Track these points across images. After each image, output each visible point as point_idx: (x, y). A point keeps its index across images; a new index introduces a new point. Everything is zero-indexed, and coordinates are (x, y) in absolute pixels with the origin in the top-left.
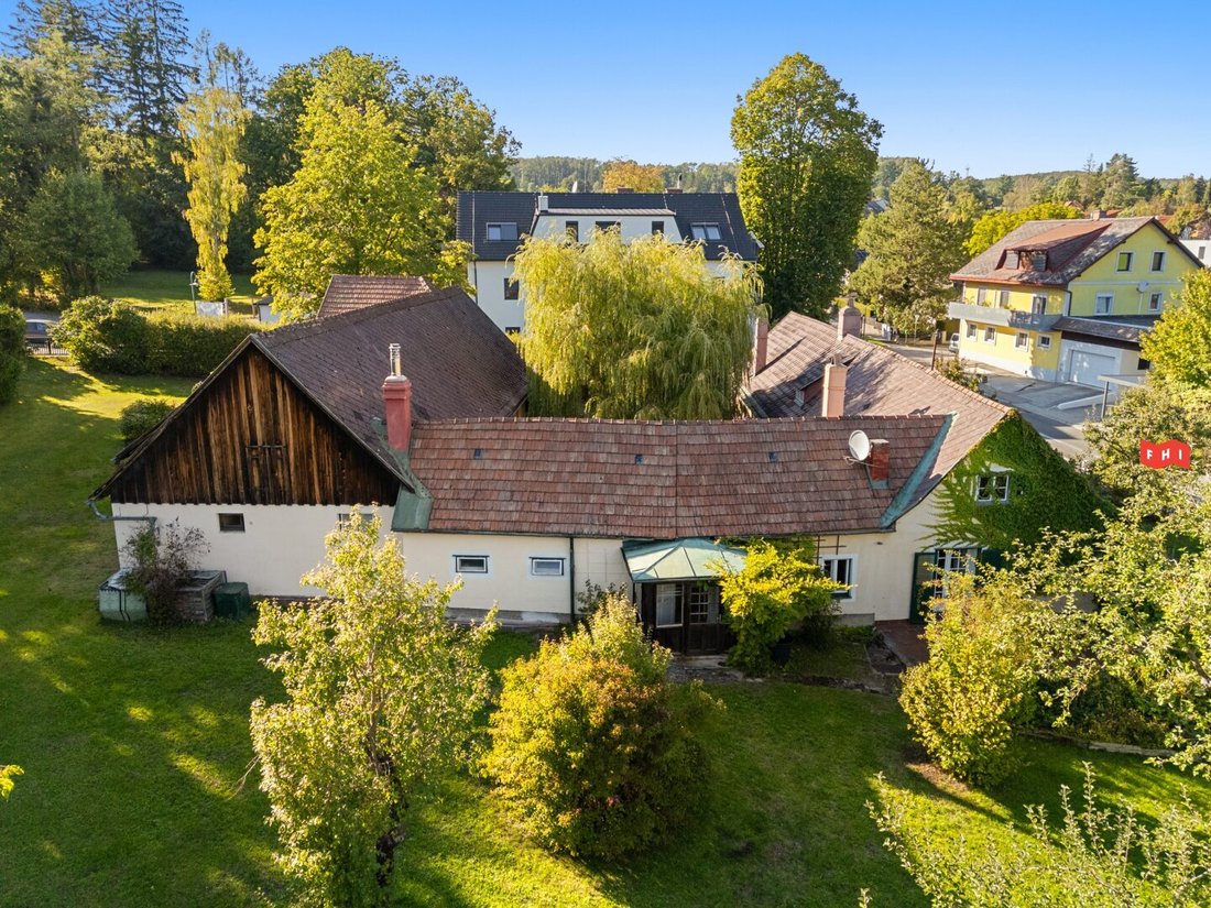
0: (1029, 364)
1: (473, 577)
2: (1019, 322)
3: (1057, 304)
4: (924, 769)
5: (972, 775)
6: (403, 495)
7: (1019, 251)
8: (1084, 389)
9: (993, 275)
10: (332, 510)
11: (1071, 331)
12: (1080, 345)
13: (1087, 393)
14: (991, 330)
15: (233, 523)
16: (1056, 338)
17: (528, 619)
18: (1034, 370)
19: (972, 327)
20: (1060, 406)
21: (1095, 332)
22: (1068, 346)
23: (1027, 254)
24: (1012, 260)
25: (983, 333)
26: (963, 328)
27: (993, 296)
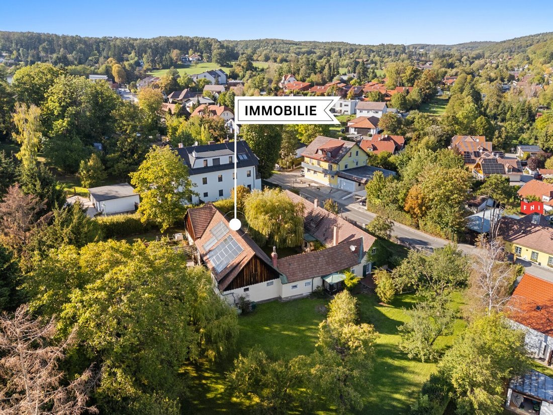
0: (328, 183)
1: (295, 289)
2: (325, 172)
3: (335, 168)
4: (381, 304)
5: (389, 303)
6: (281, 276)
7: (322, 150)
8: (346, 191)
9: (314, 156)
10: (266, 282)
11: (338, 174)
12: (342, 179)
13: (345, 193)
14: (315, 172)
15: (247, 290)
16: (336, 177)
17: (304, 295)
18: (330, 184)
19: (309, 170)
20: (343, 199)
21: (347, 177)
22: (339, 179)
23: (325, 151)
24: (320, 152)
25: (313, 172)
26: (306, 170)
27: (315, 162)
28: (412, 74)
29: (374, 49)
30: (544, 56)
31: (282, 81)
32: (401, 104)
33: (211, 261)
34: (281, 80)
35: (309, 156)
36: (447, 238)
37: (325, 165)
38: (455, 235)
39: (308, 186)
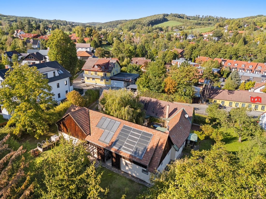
0: (104, 84)
2: (102, 79)
3: (109, 75)
6: (173, 146)
7: (98, 65)
9: (92, 69)
10: (168, 154)
11: (111, 78)
14: (94, 79)
16: (110, 80)
18: (106, 85)
19: (88, 78)
22: (112, 81)
23: (100, 66)
24: (96, 67)
25: (92, 79)
26: (86, 78)
27: (93, 73)
28: (90, 32)
29: (52, 21)
30: (127, 28)
31: (15, 34)
32: (95, 45)
33: (123, 150)
34: (14, 32)
35: (88, 69)
36: (187, 102)
37: (102, 74)
38: (191, 100)
39: (93, 87)
